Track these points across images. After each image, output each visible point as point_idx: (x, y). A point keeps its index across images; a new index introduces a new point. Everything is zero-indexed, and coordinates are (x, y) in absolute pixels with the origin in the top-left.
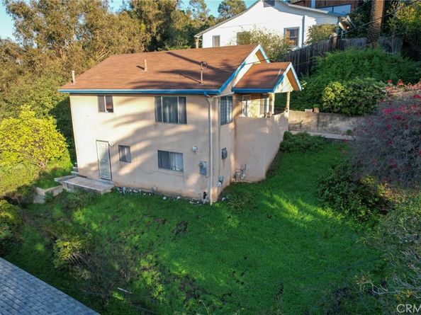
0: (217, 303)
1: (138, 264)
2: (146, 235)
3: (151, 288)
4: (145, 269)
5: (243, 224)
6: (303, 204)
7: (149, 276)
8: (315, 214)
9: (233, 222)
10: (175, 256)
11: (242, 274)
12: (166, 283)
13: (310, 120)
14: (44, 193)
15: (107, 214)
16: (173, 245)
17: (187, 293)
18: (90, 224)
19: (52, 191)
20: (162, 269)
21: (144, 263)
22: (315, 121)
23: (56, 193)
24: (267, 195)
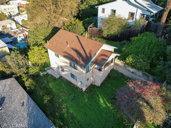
0: (76, 122)
1: (62, 106)
2: (66, 97)
3: (64, 114)
4: (64, 108)
5: (89, 102)
6: (105, 100)
7: (64, 110)
8: (106, 105)
9: (86, 100)
10: (71, 106)
11: (84, 117)
12: (67, 113)
13: (122, 64)
14: (42, 74)
15: (57, 87)
16: (71, 103)
17: (71, 117)
18: (53, 89)
19: (44, 74)
20: (67, 109)
21: (64, 106)
22: (123, 65)
23: (45, 74)
24: (98, 93)
